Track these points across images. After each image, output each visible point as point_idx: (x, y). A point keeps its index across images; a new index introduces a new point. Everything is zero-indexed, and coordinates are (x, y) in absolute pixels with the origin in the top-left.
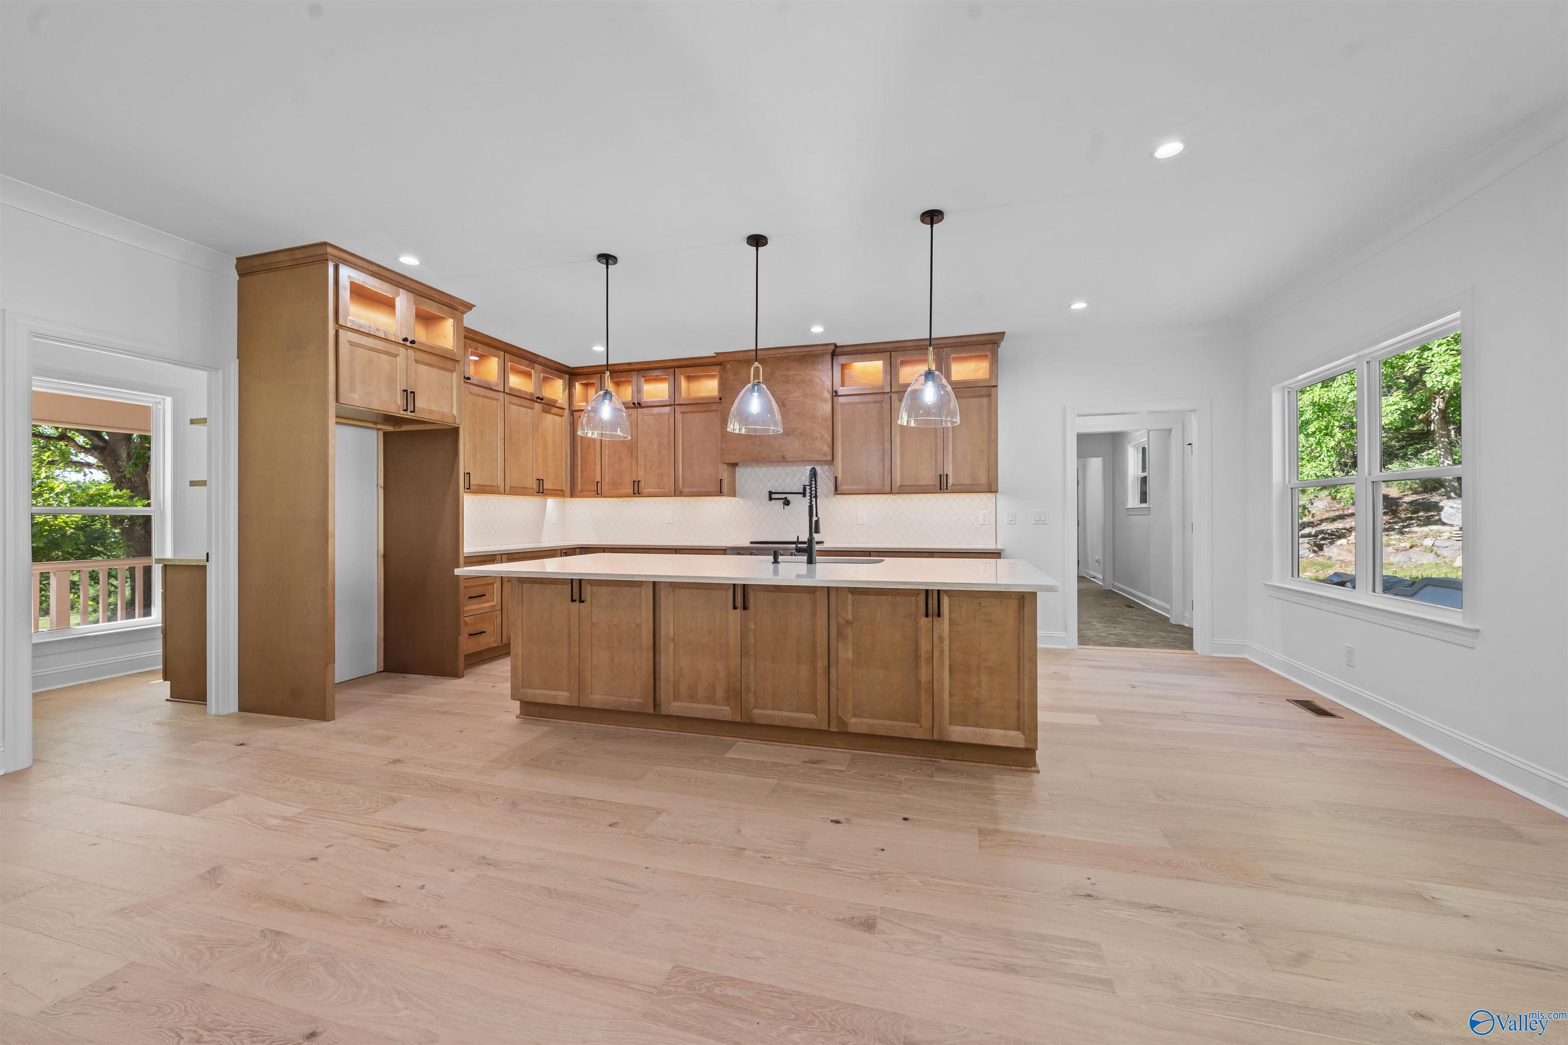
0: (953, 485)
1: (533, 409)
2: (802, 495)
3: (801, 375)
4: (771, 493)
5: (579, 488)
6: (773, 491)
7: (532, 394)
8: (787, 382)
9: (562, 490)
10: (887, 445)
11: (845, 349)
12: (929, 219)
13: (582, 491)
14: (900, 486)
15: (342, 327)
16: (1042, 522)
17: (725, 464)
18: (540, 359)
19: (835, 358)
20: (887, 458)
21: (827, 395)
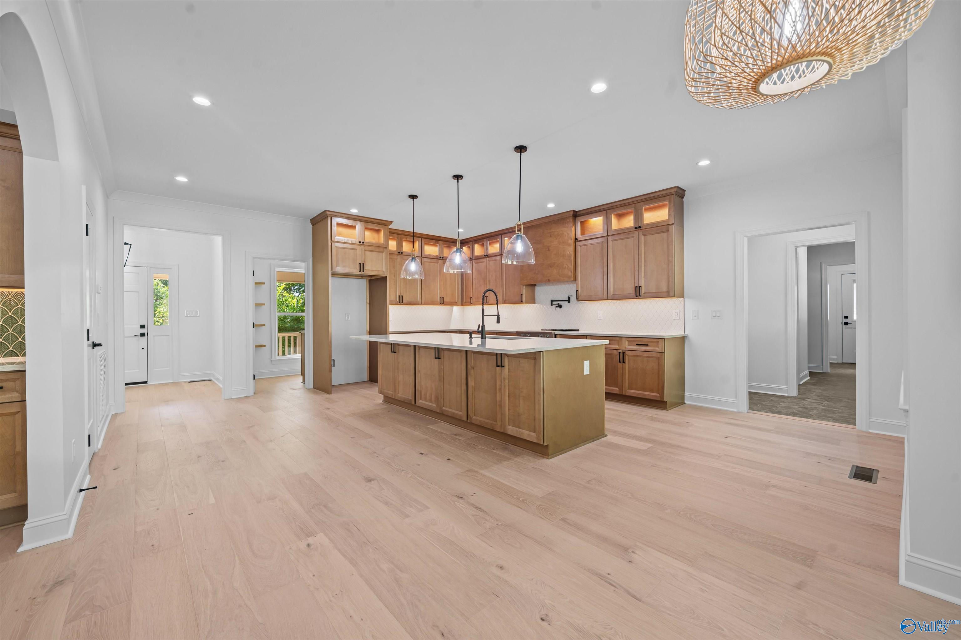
0: (645, 293)
1: (438, 263)
2: (567, 302)
3: (557, 231)
4: (552, 301)
5: (465, 301)
6: (553, 300)
7: (437, 256)
8: (551, 236)
9: (456, 302)
10: (605, 269)
11: (582, 212)
12: (519, 150)
13: (465, 302)
14: (613, 295)
15: (334, 242)
16: (718, 318)
17: (524, 285)
18: (442, 238)
19: (576, 218)
20: (605, 277)
21: (571, 242)
